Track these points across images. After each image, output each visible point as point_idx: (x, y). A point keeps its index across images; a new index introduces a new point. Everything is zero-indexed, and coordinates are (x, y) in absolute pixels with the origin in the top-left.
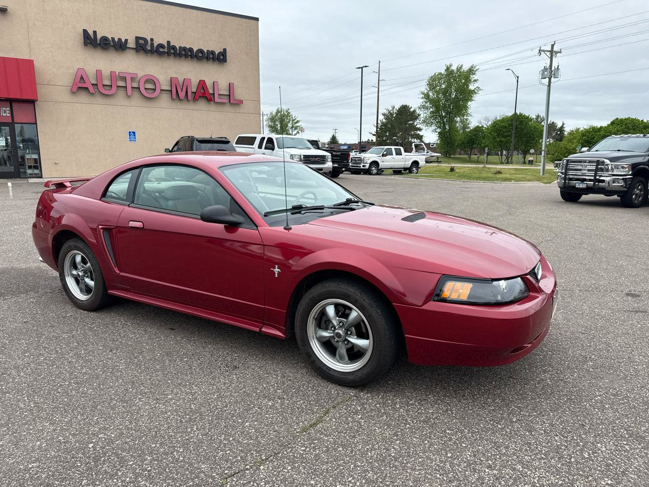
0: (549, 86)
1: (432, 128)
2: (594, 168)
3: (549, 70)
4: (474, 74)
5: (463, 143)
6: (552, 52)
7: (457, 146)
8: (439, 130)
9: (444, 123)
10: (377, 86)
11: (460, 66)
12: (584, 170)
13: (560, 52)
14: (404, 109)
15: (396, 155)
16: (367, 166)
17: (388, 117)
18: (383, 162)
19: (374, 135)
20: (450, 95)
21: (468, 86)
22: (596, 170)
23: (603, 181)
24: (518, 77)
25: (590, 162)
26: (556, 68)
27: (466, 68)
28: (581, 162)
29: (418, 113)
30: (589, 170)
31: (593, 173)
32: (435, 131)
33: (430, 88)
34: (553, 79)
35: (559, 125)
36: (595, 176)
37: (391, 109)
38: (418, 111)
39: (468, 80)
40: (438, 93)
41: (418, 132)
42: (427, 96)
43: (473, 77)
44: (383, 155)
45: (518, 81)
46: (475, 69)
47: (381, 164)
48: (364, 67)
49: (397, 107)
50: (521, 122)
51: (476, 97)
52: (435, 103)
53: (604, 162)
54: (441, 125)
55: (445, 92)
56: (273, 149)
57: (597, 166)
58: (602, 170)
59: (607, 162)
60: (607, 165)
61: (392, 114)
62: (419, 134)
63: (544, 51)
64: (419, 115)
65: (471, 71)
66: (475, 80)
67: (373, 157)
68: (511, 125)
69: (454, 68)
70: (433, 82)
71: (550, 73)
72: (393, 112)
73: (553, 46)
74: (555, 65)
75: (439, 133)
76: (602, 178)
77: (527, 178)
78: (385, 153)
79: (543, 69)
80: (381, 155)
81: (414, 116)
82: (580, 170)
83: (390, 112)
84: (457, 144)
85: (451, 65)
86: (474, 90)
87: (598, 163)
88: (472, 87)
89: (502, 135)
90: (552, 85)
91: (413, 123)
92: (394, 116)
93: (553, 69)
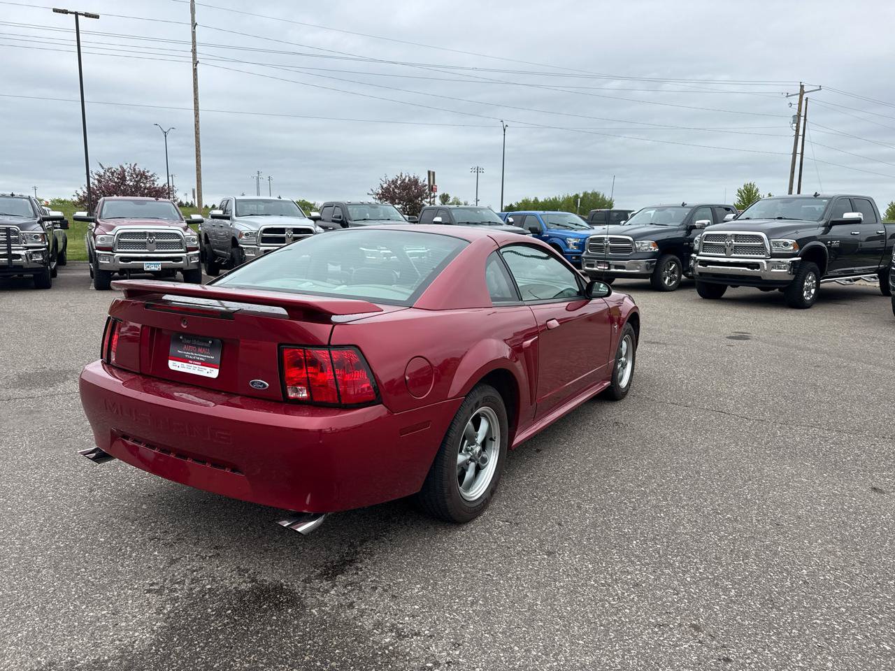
23: (19, 256)
36: (8, 250)
60: (20, 234)
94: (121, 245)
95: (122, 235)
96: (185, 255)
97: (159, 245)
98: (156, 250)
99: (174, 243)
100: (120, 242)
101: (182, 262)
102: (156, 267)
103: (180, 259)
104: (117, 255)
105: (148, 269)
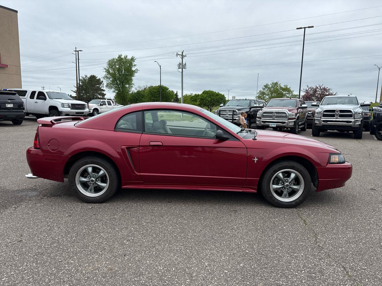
0: (182, 72)
1: (112, 90)
2: (232, 113)
3: (182, 65)
4: (134, 61)
5: (131, 100)
6: (182, 55)
7: (128, 101)
8: (117, 91)
9: (119, 87)
10: (75, 62)
11: (126, 56)
12: (227, 114)
13: (186, 56)
14: (93, 78)
15: (108, 105)
16: (92, 111)
17: (83, 81)
18: (101, 109)
19: (74, 92)
20: (122, 72)
21: (131, 68)
22: (233, 114)
23: (236, 120)
24: (160, 66)
25: (229, 111)
26: (185, 64)
27: (129, 57)
28: (225, 111)
29: (102, 81)
30: (229, 115)
31: (231, 116)
32: (114, 92)
33: (110, 67)
34: (184, 70)
35: (175, 93)
36: (233, 117)
37: (84, 77)
38: (102, 80)
39: (131, 65)
40: (114, 70)
41: (103, 92)
42: (108, 71)
43: (134, 63)
44: (101, 105)
45: (160, 68)
46: (134, 59)
47: (100, 110)
48: (79, 51)
49: (89, 76)
50: (163, 90)
51: (136, 74)
52: (113, 75)
53: (236, 111)
54: (117, 88)
55: (119, 70)
56: (45, 99)
57: (233, 113)
58: (235, 114)
59: (237, 111)
60: (237, 112)
61: (85, 80)
62: (103, 93)
63: (179, 55)
64: (102, 82)
65: (133, 59)
66: (134, 65)
67: (94, 106)
68: (159, 91)
69: (123, 57)
70: (111, 63)
71: (182, 66)
72: (86, 79)
73: (182, 52)
74: (184, 62)
75: (117, 93)
76: (235, 118)
77: (178, 119)
78: (102, 103)
79: (179, 64)
80: (99, 105)
81: (99, 82)
82: (225, 115)
83: (84, 79)
84: (128, 100)
85: (121, 55)
86: (135, 71)
87: (234, 111)
88: (133, 69)
89: (154, 96)
90: (183, 72)
91: (99, 87)
92: (87, 81)
93: (183, 64)
94: (263, 116)
95: (265, 113)
96: (287, 121)
97: (277, 117)
98: (275, 119)
99: (283, 116)
100: (263, 115)
101: (285, 124)
102: (274, 125)
103: (285, 123)
104: (261, 120)
105: (271, 126)
